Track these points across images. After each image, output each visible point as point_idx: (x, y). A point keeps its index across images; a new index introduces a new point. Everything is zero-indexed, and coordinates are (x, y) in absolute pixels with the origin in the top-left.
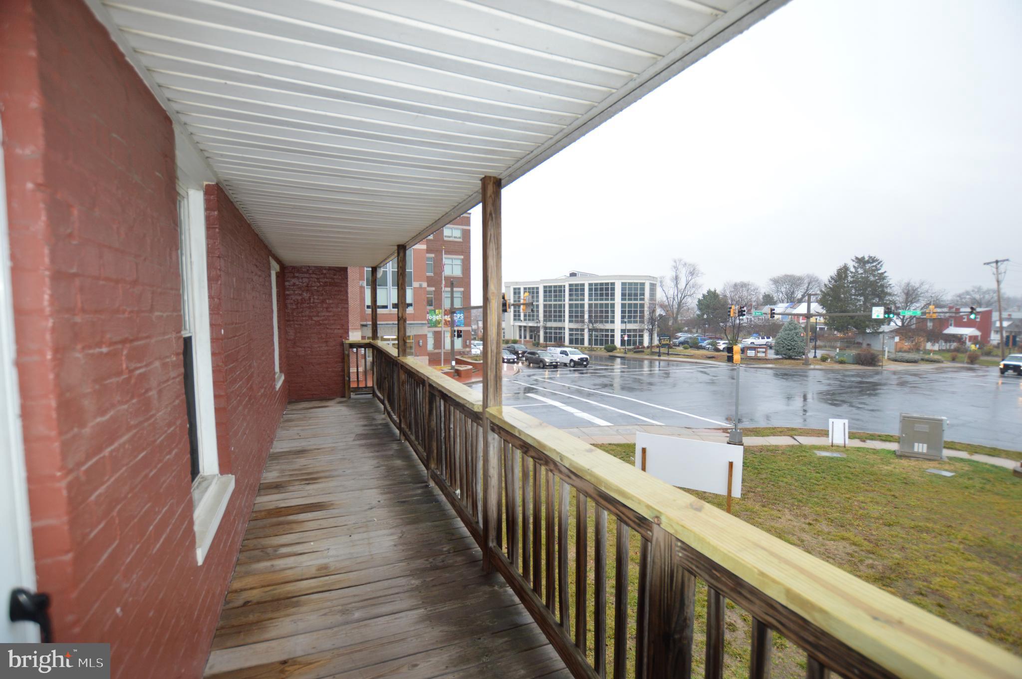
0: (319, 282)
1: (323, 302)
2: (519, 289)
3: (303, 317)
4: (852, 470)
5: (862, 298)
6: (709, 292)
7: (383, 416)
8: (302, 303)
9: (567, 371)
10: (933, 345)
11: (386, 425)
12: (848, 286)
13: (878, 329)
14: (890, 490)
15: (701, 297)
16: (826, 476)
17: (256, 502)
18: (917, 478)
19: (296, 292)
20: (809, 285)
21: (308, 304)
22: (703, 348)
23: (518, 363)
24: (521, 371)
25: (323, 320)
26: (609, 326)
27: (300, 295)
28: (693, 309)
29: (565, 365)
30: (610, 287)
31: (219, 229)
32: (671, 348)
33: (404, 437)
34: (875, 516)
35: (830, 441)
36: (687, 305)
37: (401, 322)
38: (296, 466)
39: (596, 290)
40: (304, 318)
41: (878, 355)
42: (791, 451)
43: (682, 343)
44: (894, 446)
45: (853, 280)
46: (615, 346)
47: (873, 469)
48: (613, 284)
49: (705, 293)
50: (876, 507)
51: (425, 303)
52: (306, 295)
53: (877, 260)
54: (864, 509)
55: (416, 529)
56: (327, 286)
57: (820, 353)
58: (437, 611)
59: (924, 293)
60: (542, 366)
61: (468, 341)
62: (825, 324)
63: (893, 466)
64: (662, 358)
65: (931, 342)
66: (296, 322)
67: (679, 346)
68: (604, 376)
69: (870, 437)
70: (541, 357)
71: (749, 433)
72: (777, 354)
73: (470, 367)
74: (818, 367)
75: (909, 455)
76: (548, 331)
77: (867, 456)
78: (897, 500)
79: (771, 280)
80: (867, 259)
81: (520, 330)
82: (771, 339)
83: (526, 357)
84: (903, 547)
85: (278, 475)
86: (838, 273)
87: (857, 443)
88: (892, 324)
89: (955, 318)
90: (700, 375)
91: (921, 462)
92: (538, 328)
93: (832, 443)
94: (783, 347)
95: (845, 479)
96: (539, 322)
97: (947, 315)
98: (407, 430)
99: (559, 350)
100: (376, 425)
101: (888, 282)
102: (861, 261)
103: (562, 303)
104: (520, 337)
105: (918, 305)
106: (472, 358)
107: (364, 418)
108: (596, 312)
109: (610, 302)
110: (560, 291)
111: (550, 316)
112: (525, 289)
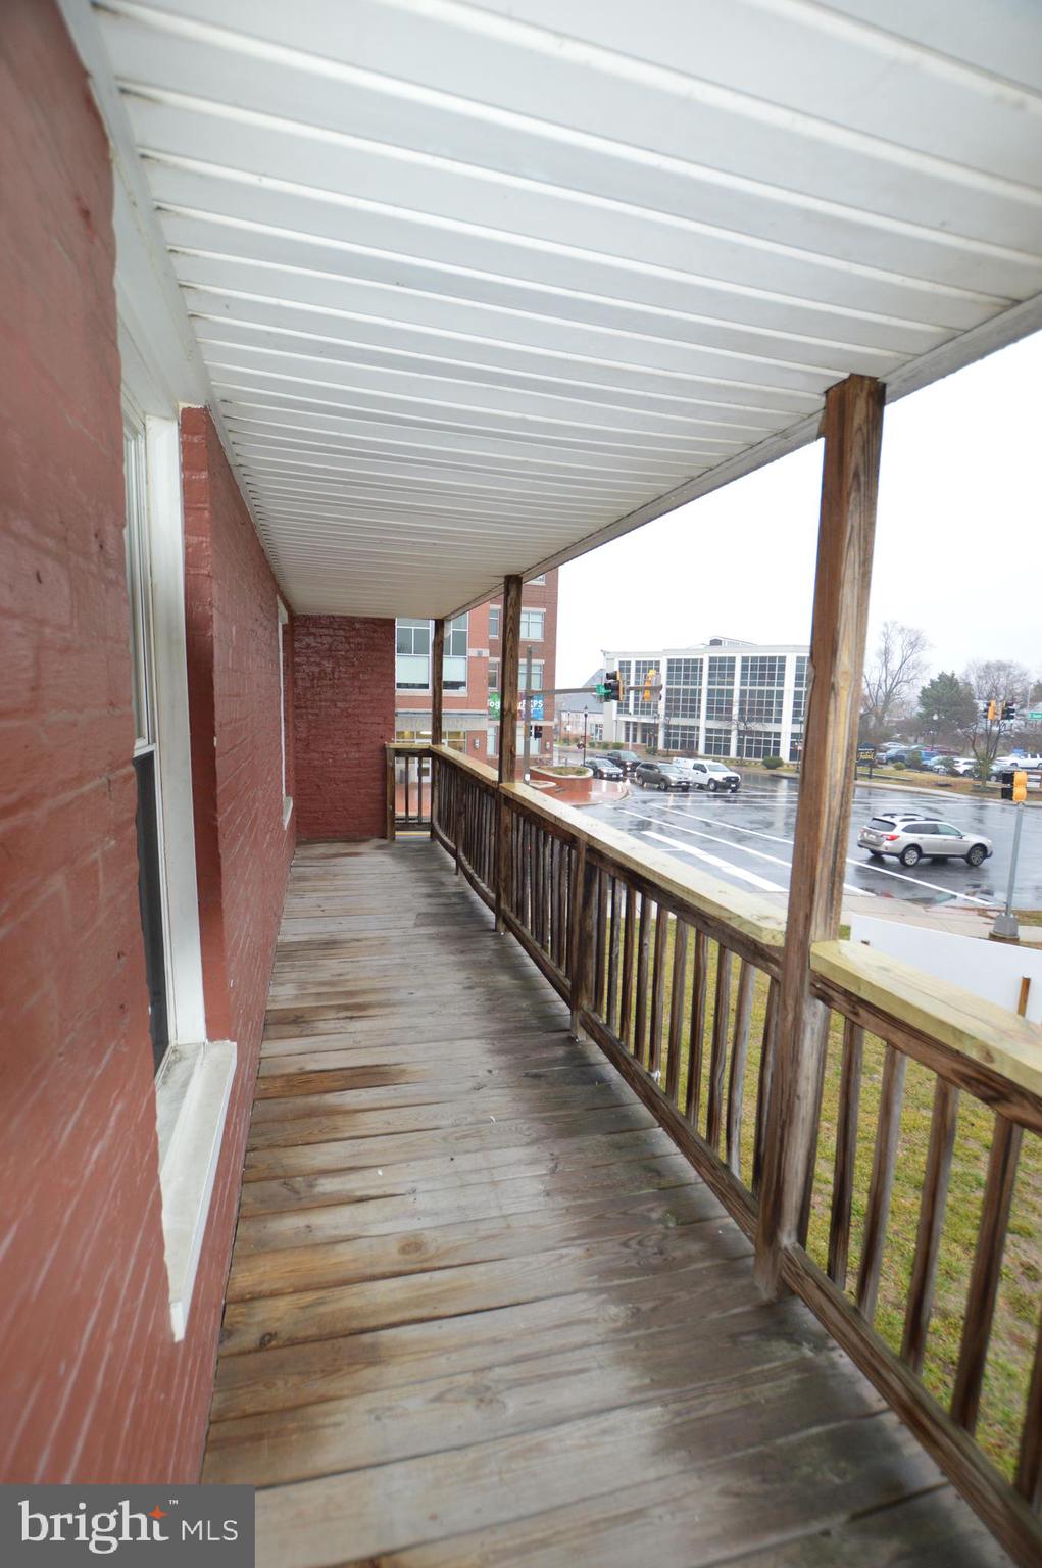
0: (349, 643)
1: (355, 677)
2: (629, 663)
3: (321, 701)
6: (942, 676)
7: (456, 879)
8: (320, 679)
9: (703, 797)
11: (464, 897)
15: (926, 684)
17: (262, 1054)
19: (312, 660)
21: (330, 680)
22: (930, 769)
23: (624, 780)
24: (630, 794)
25: (355, 708)
26: (771, 727)
27: (319, 664)
28: (909, 704)
29: (701, 787)
30: (777, 664)
31: (210, 512)
32: (875, 767)
33: (504, 926)
36: (902, 697)
37: (507, 719)
38: (324, 976)
39: (754, 668)
40: (323, 704)
43: (892, 760)
46: (781, 760)
48: (783, 659)
49: (935, 677)
51: (486, 681)
52: (328, 665)
55: (580, 1150)
56: (361, 650)
58: (693, 1415)
60: (664, 788)
61: (549, 744)
64: (859, 783)
66: (310, 711)
67: (886, 763)
68: (765, 808)
70: (664, 773)
71: (1026, 920)
73: (553, 784)
76: (672, 731)
81: (627, 729)
83: (639, 771)
85: (295, 992)
92: (656, 726)
96: (659, 717)
98: (513, 916)
99: (691, 762)
100: (447, 896)
103: (697, 687)
104: (627, 740)
106: (554, 769)
107: (426, 880)
108: (752, 704)
109: (775, 688)
110: (695, 669)
111: (677, 708)
112: (638, 663)
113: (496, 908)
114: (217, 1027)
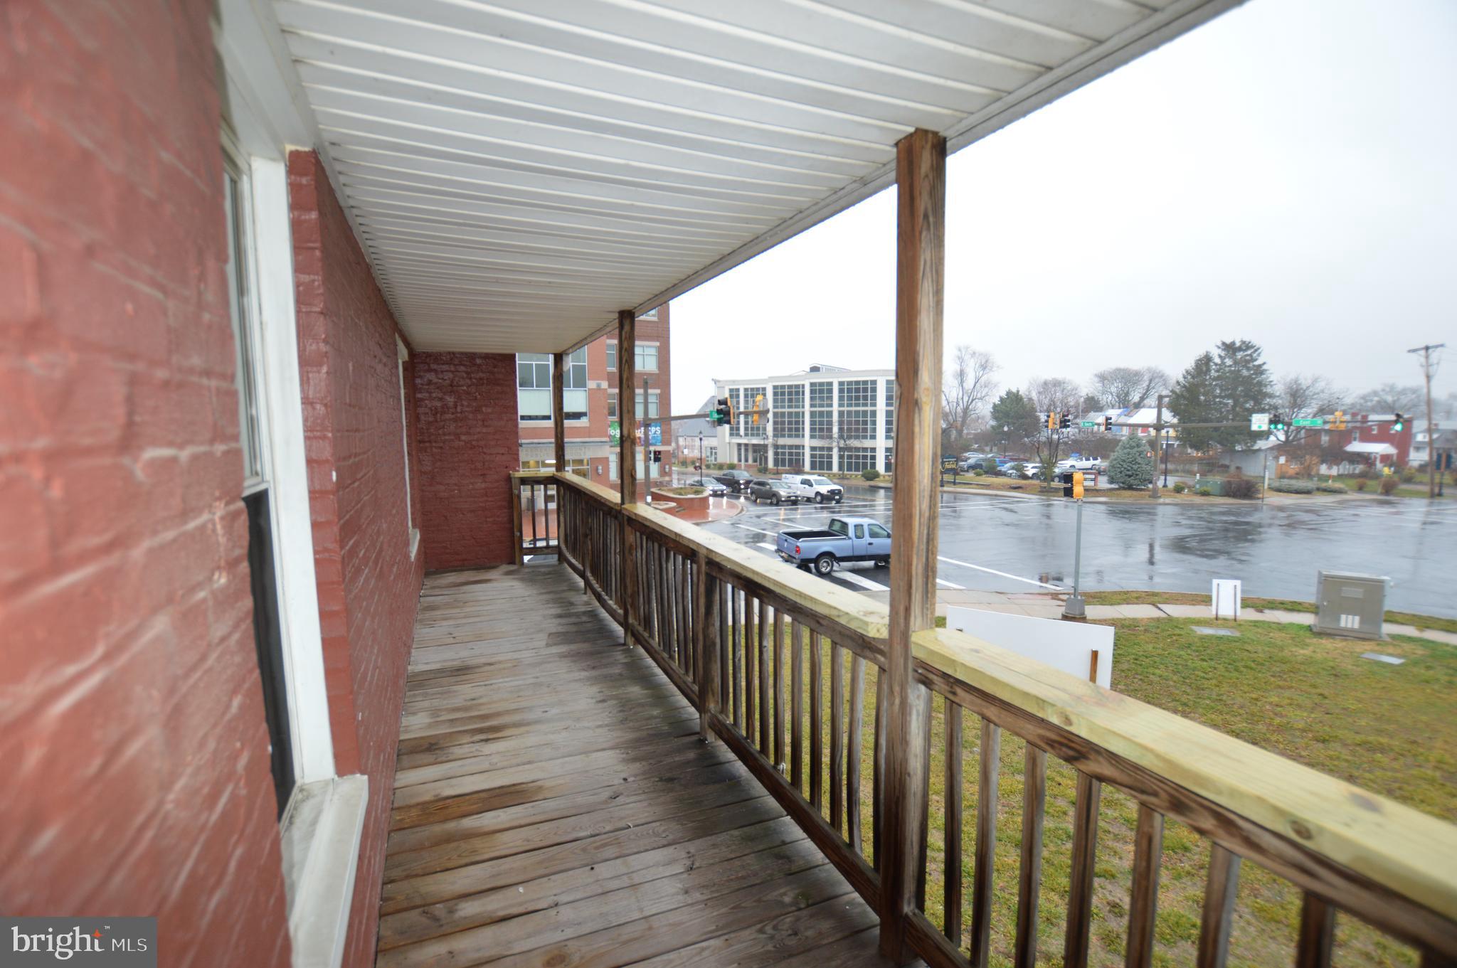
0: (471, 378)
1: (477, 410)
2: (738, 390)
3: (444, 435)
4: (1252, 655)
5: (1230, 401)
6: (1009, 393)
7: (585, 598)
8: (443, 413)
9: (811, 508)
10: (1330, 468)
11: (593, 615)
12: (1211, 384)
13: (1252, 446)
14: (1314, 686)
15: (997, 401)
16: (1217, 666)
17: (397, 785)
18: (1350, 667)
19: (434, 395)
20: (1150, 383)
21: (453, 414)
22: (1004, 474)
23: (736, 497)
24: (745, 509)
25: (477, 440)
26: (867, 443)
27: (441, 399)
28: (983, 418)
29: (809, 500)
30: (869, 386)
31: (321, 251)
32: (958, 474)
33: (633, 639)
34: (1300, 726)
35: (1214, 612)
36: (977, 412)
37: (627, 445)
38: (458, 701)
39: (849, 391)
40: (447, 437)
41: (1257, 483)
42: (1158, 627)
43: (972, 467)
44: (1307, 619)
45: (1218, 376)
46: (877, 472)
47: (1284, 654)
48: (874, 382)
49: (1004, 394)
50: (1298, 712)
51: (606, 411)
52: (450, 400)
53: (1253, 347)
54: (1282, 716)
55: (714, 846)
56: (483, 384)
57: (1172, 481)
59: (1318, 394)
60: (775, 502)
61: (667, 467)
62: (1177, 438)
63: (1311, 648)
64: (945, 489)
65: (1327, 464)
66: (434, 444)
67: (967, 471)
69: (1270, 605)
70: (775, 489)
71: (1091, 600)
72: (1111, 482)
73: (674, 504)
74: (1168, 501)
75: (1333, 632)
76: (779, 450)
77: (1271, 634)
78: (1327, 701)
79: (1096, 375)
80: (1238, 344)
81: (739, 450)
82: (1099, 460)
83: (752, 488)
84: (1351, 776)
85: (429, 721)
86: (1196, 366)
87: (1251, 615)
88: (1272, 438)
89: (1362, 429)
90: (1004, 513)
91: (1350, 643)
92: (765, 446)
93: (1217, 614)
94: (1121, 472)
95: (1245, 670)
96: (767, 438)
97: (1350, 425)
98: (640, 629)
99: (799, 478)
100: (577, 615)
101: (1268, 377)
102: (1230, 348)
103: (801, 410)
104: (740, 460)
105: (1309, 411)
106: (674, 491)
107: (555, 601)
108: (849, 423)
109: (869, 408)
110: (797, 393)
111: (783, 430)
112: (746, 390)
113: (624, 624)
114: (345, 762)
